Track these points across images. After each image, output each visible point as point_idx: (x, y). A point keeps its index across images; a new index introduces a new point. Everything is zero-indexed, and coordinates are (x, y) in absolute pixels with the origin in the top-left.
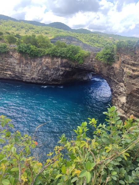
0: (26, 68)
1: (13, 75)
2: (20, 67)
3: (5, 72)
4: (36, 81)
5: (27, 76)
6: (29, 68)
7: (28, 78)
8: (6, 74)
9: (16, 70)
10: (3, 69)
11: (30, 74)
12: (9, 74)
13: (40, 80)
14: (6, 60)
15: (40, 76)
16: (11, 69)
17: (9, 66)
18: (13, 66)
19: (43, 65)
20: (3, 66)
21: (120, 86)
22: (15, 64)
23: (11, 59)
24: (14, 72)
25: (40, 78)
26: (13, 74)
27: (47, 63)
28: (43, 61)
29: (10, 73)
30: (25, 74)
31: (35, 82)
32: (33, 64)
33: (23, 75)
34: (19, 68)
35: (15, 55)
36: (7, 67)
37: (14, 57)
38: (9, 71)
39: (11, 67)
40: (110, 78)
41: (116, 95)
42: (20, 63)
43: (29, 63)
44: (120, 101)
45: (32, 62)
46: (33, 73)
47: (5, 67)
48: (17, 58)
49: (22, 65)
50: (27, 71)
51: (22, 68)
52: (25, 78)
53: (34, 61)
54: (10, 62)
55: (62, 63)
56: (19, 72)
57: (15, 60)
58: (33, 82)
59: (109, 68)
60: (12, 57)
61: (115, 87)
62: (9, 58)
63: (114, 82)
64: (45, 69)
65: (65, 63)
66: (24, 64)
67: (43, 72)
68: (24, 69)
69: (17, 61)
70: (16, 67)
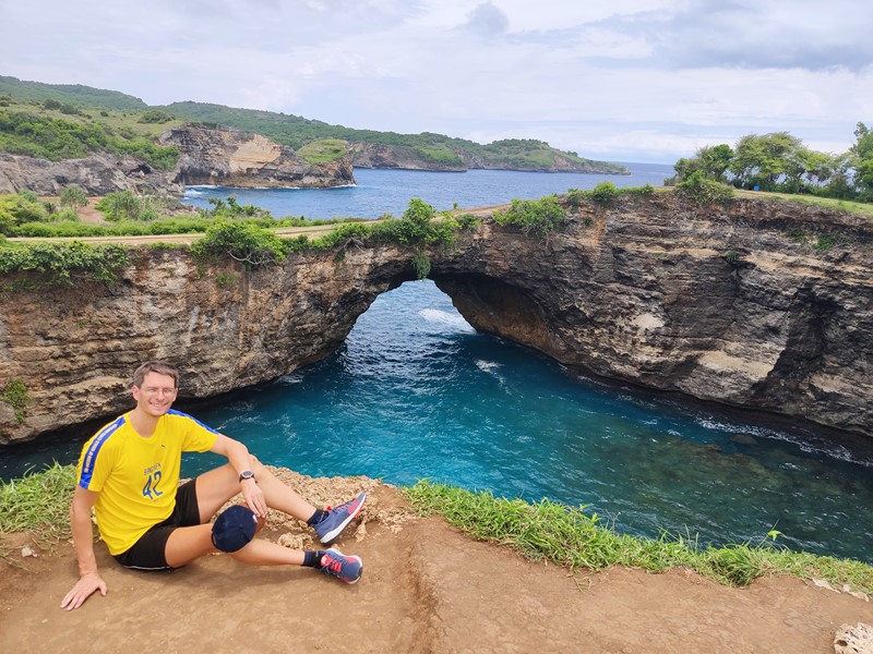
0: (215, 328)
3: (79, 387)
4: (262, 372)
5: (216, 365)
6: (230, 324)
7: (224, 375)
8: (87, 392)
10: (65, 374)
11: (233, 353)
12: (105, 391)
13: (275, 363)
14: (85, 318)
15: (278, 348)
17: (111, 345)
18: (139, 336)
19: (300, 293)
20: (67, 356)
21: (611, 294)
22: (154, 325)
23: (119, 303)
25: (277, 354)
27: (323, 280)
28: (299, 275)
29: (109, 381)
30: (205, 362)
31: (254, 383)
32: (255, 298)
33: (192, 370)
35: (154, 277)
36: (90, 355)
37: (142, 289)
38: (98, 371)
39: (122, 344)
40: (557, 281)
41: (601, 319)
42: (189, 309)
43: (237, 297)
44: (636, 328)
45: (251, 290)
46: (248, 343)
47: (78, 357)
48: (165, 289)
49: (193, 320)
50: (215, 342)
51: (194, 330)
52: (204, 378)
53: (259, 285)
54: (113, 318)
55: (374, 267)
56: (172, 359)
57: (150, 304)
58: (244, 384)
59: (554, 252)
60: (125, 289)
61: (592, 301)
62: (102, 302)
63: (582, 286)
64: (305, 307)
65: (385, 265)
66: (206, 313)
67: (295, 324)
68: (205, 333)
69: (164, 302)
70: (158, 338)
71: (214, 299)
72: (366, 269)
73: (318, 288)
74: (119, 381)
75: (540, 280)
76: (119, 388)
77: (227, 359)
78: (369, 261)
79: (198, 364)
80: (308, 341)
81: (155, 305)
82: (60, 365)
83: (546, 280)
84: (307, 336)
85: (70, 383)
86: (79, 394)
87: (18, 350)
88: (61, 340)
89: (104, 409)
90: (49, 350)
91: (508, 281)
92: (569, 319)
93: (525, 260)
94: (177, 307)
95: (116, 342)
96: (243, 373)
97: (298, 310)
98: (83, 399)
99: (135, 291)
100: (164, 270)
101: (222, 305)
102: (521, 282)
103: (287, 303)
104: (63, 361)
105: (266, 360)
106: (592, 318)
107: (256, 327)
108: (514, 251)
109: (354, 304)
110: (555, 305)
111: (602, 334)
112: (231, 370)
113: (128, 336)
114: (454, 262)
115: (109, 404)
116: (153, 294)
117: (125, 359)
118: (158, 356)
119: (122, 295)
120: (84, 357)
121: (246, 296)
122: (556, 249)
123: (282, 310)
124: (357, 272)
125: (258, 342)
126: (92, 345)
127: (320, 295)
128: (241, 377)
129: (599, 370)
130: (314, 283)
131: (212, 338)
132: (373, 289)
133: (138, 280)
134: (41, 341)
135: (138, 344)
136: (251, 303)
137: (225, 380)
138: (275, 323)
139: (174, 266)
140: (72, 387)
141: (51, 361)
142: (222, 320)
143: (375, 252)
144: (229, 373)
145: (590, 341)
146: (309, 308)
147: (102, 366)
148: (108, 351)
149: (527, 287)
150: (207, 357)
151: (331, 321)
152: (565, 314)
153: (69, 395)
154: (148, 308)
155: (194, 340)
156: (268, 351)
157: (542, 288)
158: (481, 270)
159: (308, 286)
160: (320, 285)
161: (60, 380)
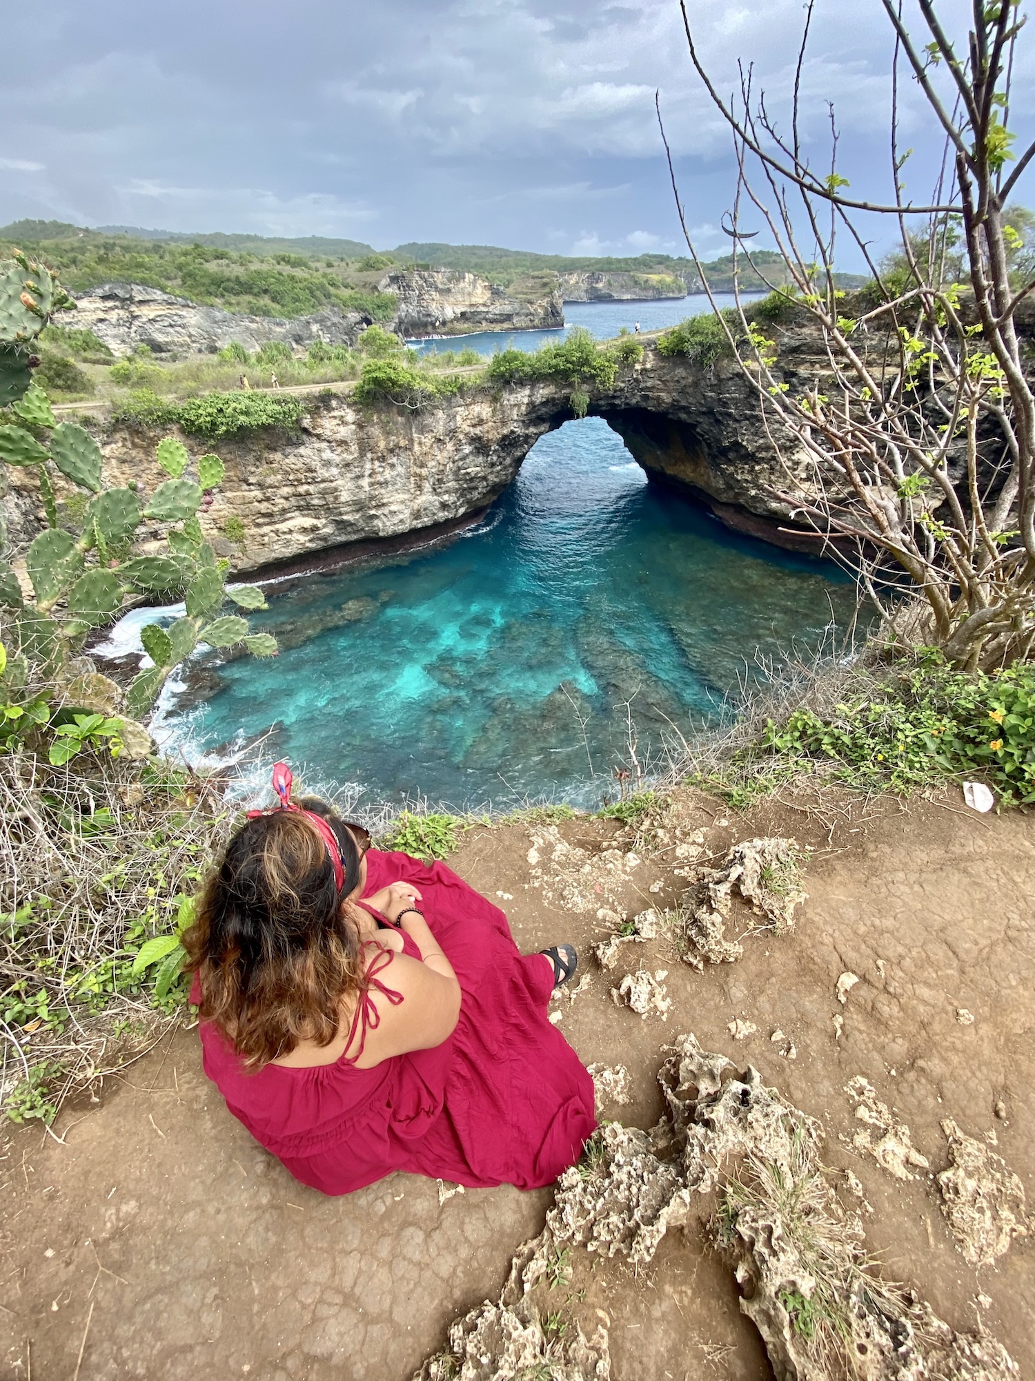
0: (388, 474)
1: (325, 526)
2: (360, 477)
3: (283, 527)
4: (434, 514)
5: (393, 508)
6: (400, 469)
7: (401, 516)
8: (291, 532)
9: (344, 497)
10: (270, 515)
11: (406, 496)
12: (304, 530)
13: (444, 506)
14: (276, 466)
15: (447, 492)
17: (302, 489)
18: (323, 481)
19: (461, 436)
20: (268, 499)
22: (335, 471)
23: (302, 450)
24: (329, 510)
25: (446, 497)
26: (324, 521)
27: (481, 422)
28: (458, 418)
29: (308, 522)
30: (383, 505)
31: (429, 524)
32: (420, 443)
33: (373, 512)
34: (355, 483)
35: (327, 425)
36: (287, 499)
37: (318, 436)
38: (297, 513)
39: (311, 488)
40: (721, 414)
41: (763, 455)
42: (362, 455)
43: (403, 443)
44: (797, 463)
45: (415, 435)
46: (419, 487)
47: (277, 501)
48: (338, 437)
49: (368, 466)
50: (390, 488)
51: (370, 476)
52: (385, 519)
53: (423, 430)
54: (300, 465)
55: (532, 406)
56: (355, 503)
57: (328, 451)
58: (421, 525)
59: (720, 380)
60: (305, 437)
61: (756, 434)
62: (288, 450)
63: (747, 418)
64: (467, 451)
65: (543, 404)
66: (378, 459)
67: (459, 469)
68: (380, 478)
69: (339, 449)
70: (340, 482)
71: (382, 444)
72: (523, 408)
73: (478, 430)
74: (315, 522)
75: (704, 413)
76: (314, 529)
77: (403, 502)
78: (526, 400)
79: (378, 507)
80: (473, 485)
81: (332, 451)
82: (264, 507)
83: (710, 413)
84: (472, 480)
85: (275, 523)
86: (284, 533)
87: (229, 494)
88: (261, 486)
89: (308, 545)
90: (253, 494)
91: (670, 416)
92: (731, 455)
93: (690, 390)
94: (351, 453)
95: (306, 487)
96: (417, 515)
97: (460, 455)
98: (288, 537)
99: (314, 439)
100: (335, 417)
101: (391, 451)
102: (683, 416)
103: (450, 446)
104: (265, 504)
105: (437, 503)
106: (754, 453)
107: (424, 472)
108: (678, 381)
109: (513, 446)
110: (719, 441)
111: (761, 471)
112: (407, 512)
113: (314, 481)
114: (614, 397)
115: (310, 541)
116: (329, 442)
117: (315, 502)
118: (343, 499)
119: (303, 444)
120: (282, 501)
121: (411, 441)
122: (723, 376)
123: (445, 454)
124: (515, 411)
125: (427, 486)
126: (286, 490)
127: (480, 438)
128: (416, 519)
129: (756, 508)
130: (474, 426)
131: (386, 482)
132: (532, 430)
133: (314, 428)
134: (245, 487)
135: (324, 489)
136: (416, 448)
137: (401, 521)
138: (441, 468)
139: (342, 413)
140: (277, 526)
141: (256, 504)
142: (393, 466)
143: (532, 389)
144: (406, 514)
145: (749, 478)
146: (471, 453)
147: (299, 508)
148: (300, 495)
149: (689, 421)
150: (385, 501)
151: (493, 465)
152: (728, 449)
153: (276, 532)
154: (327, 455)
155: (371, 484)
156: (438, 494)
157: (705, 424)
158: (644, 404)
159: (467, 429)
160: (479, 428)
161: (267, 520)
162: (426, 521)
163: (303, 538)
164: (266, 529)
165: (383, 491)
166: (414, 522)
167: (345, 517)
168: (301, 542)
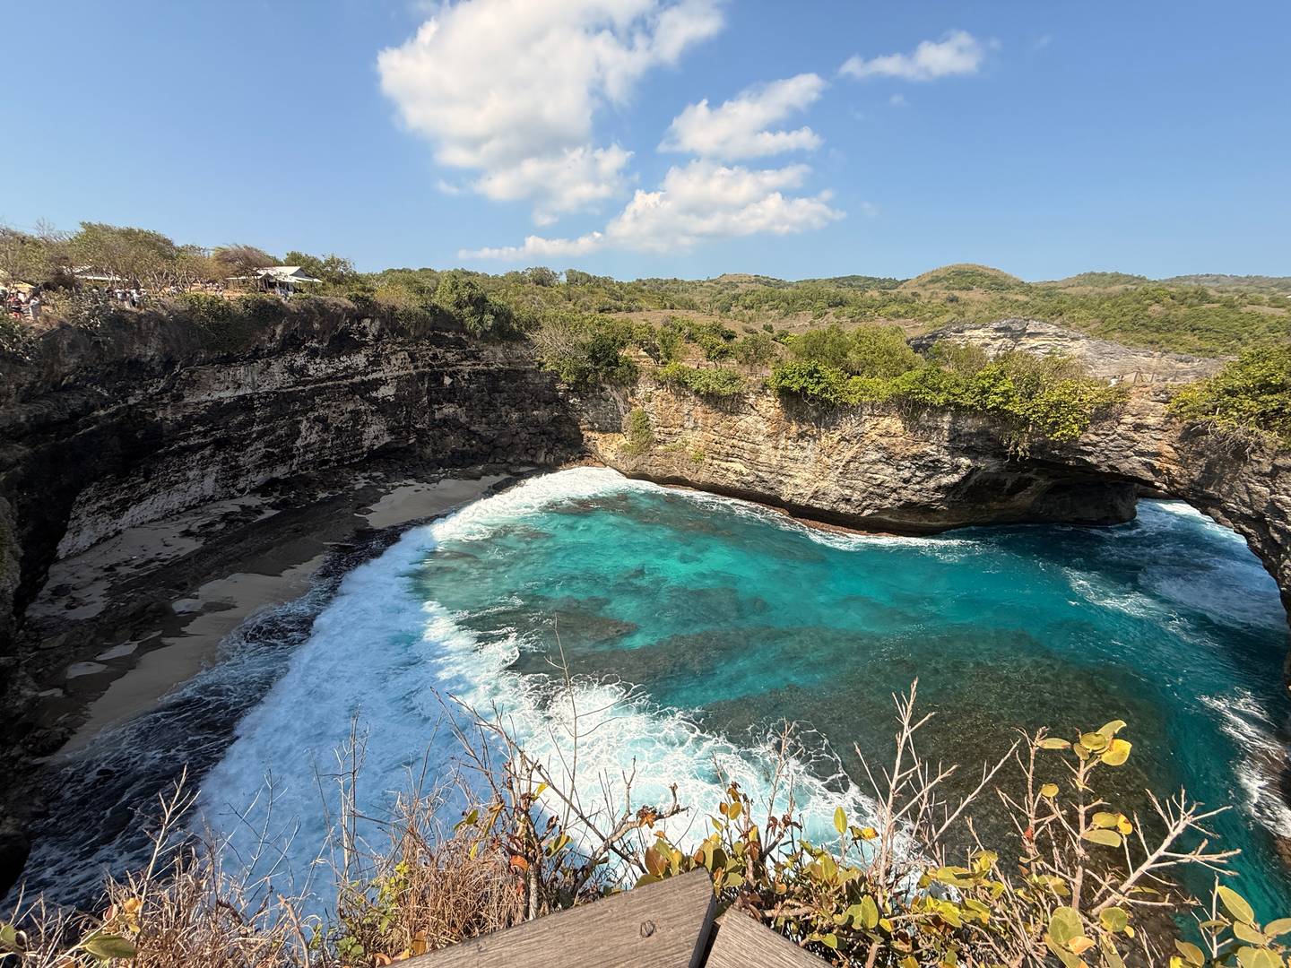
1: (748, 475)
2: (776, 448)
3: (724, 465)
4: (833, 502)
5: (798, 481)
6: (809, 453)
7: (801, 491)
8: (727, 470)
9: (762, 458)
10: (720, 454)
11: (811, 477)
12: (735, 472)
13: (847, 500)
14: (732, 424)
15: (848, 487)
16: (745, 455)
17: (741, 444)
18: (753, 443)
19: (867, 442)
20: (720, 443)
22: (761, 438)
23: (748, 418)
24: (752, 463)
25: (848, 492)
26: (748, 471)
27: (889, 435)
28: (867, 425)
29: (738, 466)
30: (790, 476)
31: (827, 508)
32: (827, 436)
33: (782, 479)
34: (772, 452)
35: (764, 406)
37: (757, 411)
38: (738, 460)
39: (746, 445)
42: (779, 432)
43: (812, 432)
45: (822, 429)
46: (822, 473)
47: (726, 447)
48: (768, 415)
50: (799, 465)
51: (784, 449)
52: (789, 488)
53: (830, 426)
54: (745, 428)
55: (956, 434)
56: (769, 466)
57: (761, 423)
58: (818, 506)
60: (752, 410)
62: (741, 416)
64: (873, 457)
66: (791, 439)
67: (866, 471)
68: (791, 454)
69: (767, 424)
70: (762, 447)
71: (794, 429)
73: (884, 441)
74: (745, 470)
76: (742, 474)
77: (807, 480)
78: (948, 427)
79: (786, 476)
80: (881, 492)
81: (763, 424)
82: (717, 447)
84: (880, 487)
85: (721, 460)
86: (724, 469)
88: (719, 433)
89: (734, 483)
90: (713, 437)
94: (773, 429)
96: (815, 496)
97: (867, 458)
98: (725, 472)
99: (755, 413)
100: (771, 402)
101: (801, 436)
103: (856, 448)
105: (839, 494)
107: (829, 462)
108: (1200, 454)
109: (935, 470)
113: (748, 441)
115: (738, 481)
116: (763, 417)
119: (749, 414)
120: (729, 448)
121: (820, 433)
123: (852, 453)
124: (934, 435)
125: (833, 475)
126: (732, 441)
127: (885, 448)
128: (814, 498)
130: (881, 436)
131: (796, 459)
132: (964, 460)
133: (756, 405)
134: (712, 431)
135: (753, 448)
136: (823, 439)
137: (801, 495)
138: (844, 463)
140: (721, 463)
141: (713, 444)
142: (803, 448)
143: (955, 418)
144: (809, 492)
146: (879, 460)
147: (738, 457)
150: (792, 473)
151: (905, 480)
153: (720, 467)
154: (760, 425)
155: (783, 457)
156: (841, 486)
158: (1146, 476)
159: (874, 437)
160: (887, 439)
161: (716, 456)
162: (825, 505)
163: (733, 477)
164: (715, 462)
165: (791, 465)
166: (812, 501)
167: (760, 474)
168: (731, 479)
